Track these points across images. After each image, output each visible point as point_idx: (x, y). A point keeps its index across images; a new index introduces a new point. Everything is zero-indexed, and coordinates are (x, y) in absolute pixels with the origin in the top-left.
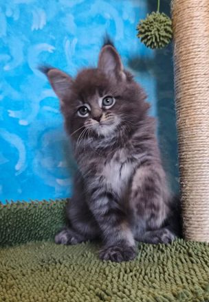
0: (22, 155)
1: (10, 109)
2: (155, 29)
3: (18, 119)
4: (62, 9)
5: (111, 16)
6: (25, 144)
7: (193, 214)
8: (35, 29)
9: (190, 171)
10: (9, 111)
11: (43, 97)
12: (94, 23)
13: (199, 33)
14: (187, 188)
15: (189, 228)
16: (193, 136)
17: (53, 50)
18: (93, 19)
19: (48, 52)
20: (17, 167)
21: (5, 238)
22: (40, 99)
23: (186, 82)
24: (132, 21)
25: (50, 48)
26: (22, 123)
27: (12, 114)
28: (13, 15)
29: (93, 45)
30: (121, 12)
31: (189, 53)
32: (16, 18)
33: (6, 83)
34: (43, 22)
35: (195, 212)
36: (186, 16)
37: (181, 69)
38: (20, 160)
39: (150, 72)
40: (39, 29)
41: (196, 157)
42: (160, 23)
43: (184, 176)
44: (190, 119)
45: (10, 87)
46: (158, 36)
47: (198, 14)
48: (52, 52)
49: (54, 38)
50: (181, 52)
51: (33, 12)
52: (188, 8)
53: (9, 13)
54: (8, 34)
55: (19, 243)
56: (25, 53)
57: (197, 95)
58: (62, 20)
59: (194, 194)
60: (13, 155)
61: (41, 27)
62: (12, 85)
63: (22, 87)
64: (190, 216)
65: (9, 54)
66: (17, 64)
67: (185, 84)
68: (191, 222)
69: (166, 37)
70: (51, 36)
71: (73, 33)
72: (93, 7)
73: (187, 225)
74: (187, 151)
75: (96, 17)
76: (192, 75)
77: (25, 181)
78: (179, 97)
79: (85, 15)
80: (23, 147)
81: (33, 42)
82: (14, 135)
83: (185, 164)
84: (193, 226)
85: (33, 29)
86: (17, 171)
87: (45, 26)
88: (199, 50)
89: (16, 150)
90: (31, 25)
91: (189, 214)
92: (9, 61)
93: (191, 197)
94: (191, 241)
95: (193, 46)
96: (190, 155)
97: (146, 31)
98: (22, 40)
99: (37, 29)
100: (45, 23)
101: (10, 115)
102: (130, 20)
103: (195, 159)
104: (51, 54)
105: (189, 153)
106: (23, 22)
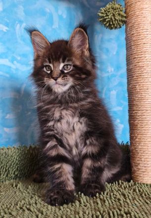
2: (112, 14)
5: (50, 10)
7: (141, 161)
9: (139, 126)
13: (148, 21)
14: (137, 140)
15: (137, 172)
16: (142, 99)
17: (6, 30)
18: (37, 12)
19: (2, 31)
23: (136, 57)
31: (140, 35)
35: (143, 159)
37: (133, 47)
41: (144, 115)
43: (134, 130)
44: (139, 85)
47: (147, 6)
48: (6, 31)
49: (8, 21)
50: (133, 34)
57: (145, 67)
58: (15, 9)
59: (143, 144)
64: (138, 162)
68: (139, 167)
70: (6, 19)
71: (22, 19)
72: (38, 3)
73: (135, 169)
74: (137, 110)
76: (142, 52)
83: (135, 120)
84: (141, 170)
88: (147, 33)
91: (138, 160)
93: (140, 147)
94: (139, 182)
95: (142, 30)
96: (139, 113)
103: (144, 117)
105: (139, 112)
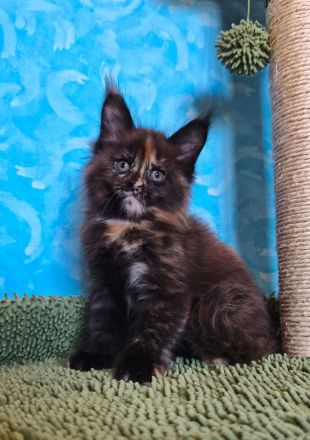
0: (36, 233)
1: (19, 165)
2: (247, 44)
3: (31, 180)
4: (99, 22)
5: (171, 35)
6: (40, 216)
7: (303, 316)
8: (58, 49)
9: (298, 252)
10: (17, 167)
11: (69, 149)
12: (146, 45)
14: (294, 277)
15: (295, 338)
16: (304, 199)
17: (85, 81)
18: (143, 40)
19: (76, 82)
20: (28, 251)
21: (13, 351)
22: (65, 151)
24: (200, 45)
25: (80, 78)
26: (36, 185)
27: (22, 172)
28: (26, 26)
29: (143, 76)
30: (184, 33)
31: (298, 77)
32: (31, 32)
33: (13, 125)
34: (71, 40)
35: (305, 313)
36: (293, 23)
37: (285, 101)
38: (32, 240)
39: (227, 118)
40: (64, 49)
42: (254, 35)
44: (299, 173)
45: (18, 131)
46: (250, 56)
48: (83, 83)
49: (86, 63)
50: (285, 76)
51: (56, 24)
52: (297, 11)
53: (20, 24)
54: (18, 54)
55: (33, 360)
56: (43, 83)
58: (99, 38)
59: (304, 285)
60: (22, 233)
61: (67, 47)
62: (22, 130)
63: (37, 133)
64: (296, 319)
65: (19, 83)
66: (30, 98)
67: (291, 121)
68: (299, 328)
69: (261, 57)
70: (81, 60)
71: (114, 56)
72: (145, 22)
74: (293, 222)
75: (149, 35)
76: (303, 109)
77: (39, 272)
78: (281, 142)
79: (132, 33)
80: (38, 221)
81: (55, 68)
82: (24, 204)
84: (301, 334)
85: (55, 49)
86: (28, 257)
87: (72, 46)
89: (27, 225)
90: (53, 43)
91: (296, 316)
92: (18, 94)
93: (300, 291)
95: (303, 65)
96: (298, 227)
97: (233, 47)
98: (38, 64)
99: (61, 49)
100: (73, 41)
101: (19, 173)
102: (197, 43)
104: (81, 85)
105: (298, 224)
106: (40, 38)
